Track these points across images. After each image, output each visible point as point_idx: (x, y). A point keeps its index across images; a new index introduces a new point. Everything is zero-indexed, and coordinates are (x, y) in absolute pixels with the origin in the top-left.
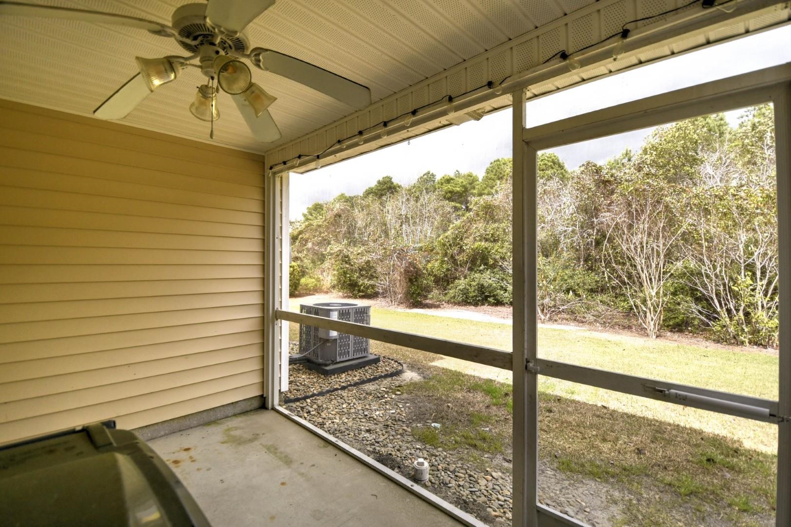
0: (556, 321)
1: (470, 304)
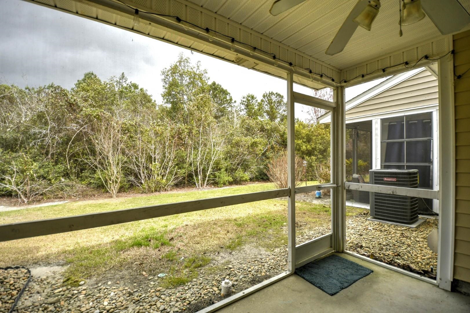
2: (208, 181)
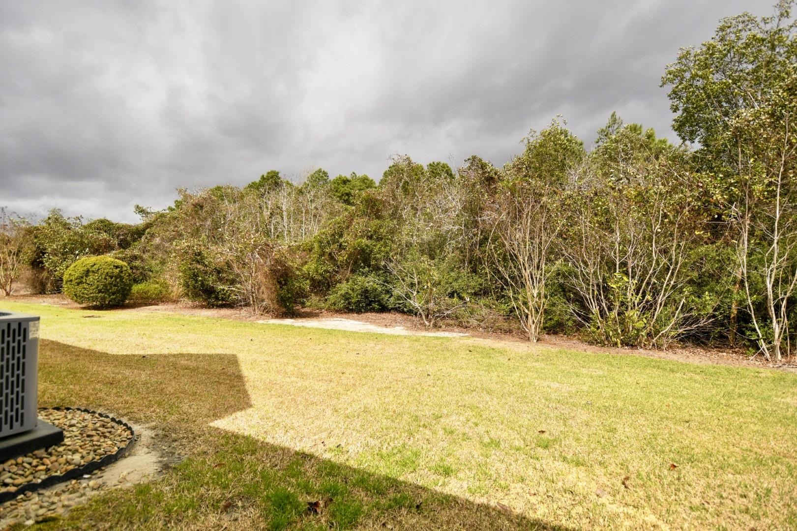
0: (440, 327)
1: (351, 311)
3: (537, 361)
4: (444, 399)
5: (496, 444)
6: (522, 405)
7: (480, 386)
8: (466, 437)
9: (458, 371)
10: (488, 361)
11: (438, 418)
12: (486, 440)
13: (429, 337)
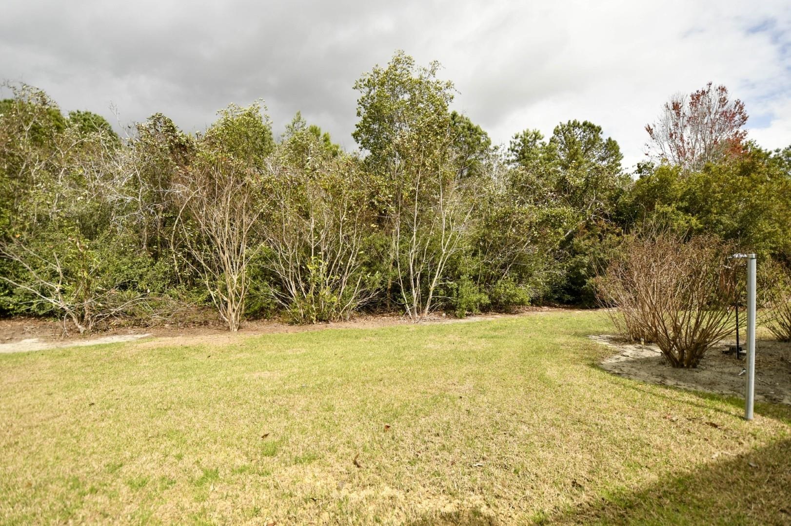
0: (105, 331)
2: (433, 302)
3: (242, 351)
4: (123, 435)
5: (212, 475)
6: (235, 409)
7: (176, 400)
8: (168, 482)
9: (140, 387)
10: (181, 363)
11: (114, 469)
12: (199, 474)
13: (86, 347)
